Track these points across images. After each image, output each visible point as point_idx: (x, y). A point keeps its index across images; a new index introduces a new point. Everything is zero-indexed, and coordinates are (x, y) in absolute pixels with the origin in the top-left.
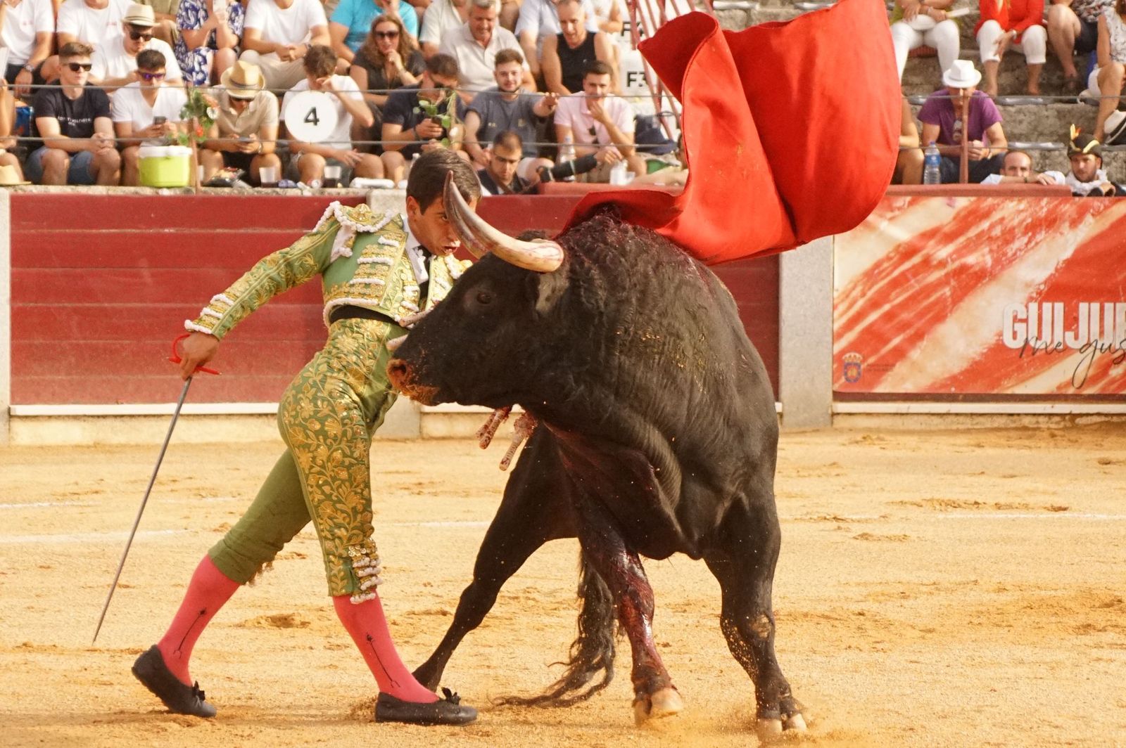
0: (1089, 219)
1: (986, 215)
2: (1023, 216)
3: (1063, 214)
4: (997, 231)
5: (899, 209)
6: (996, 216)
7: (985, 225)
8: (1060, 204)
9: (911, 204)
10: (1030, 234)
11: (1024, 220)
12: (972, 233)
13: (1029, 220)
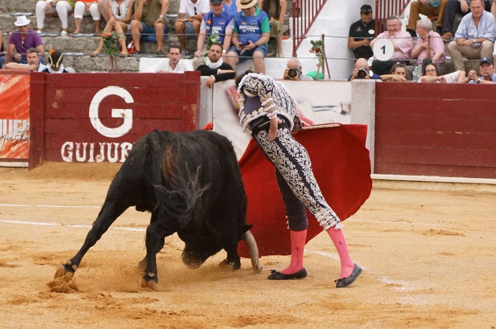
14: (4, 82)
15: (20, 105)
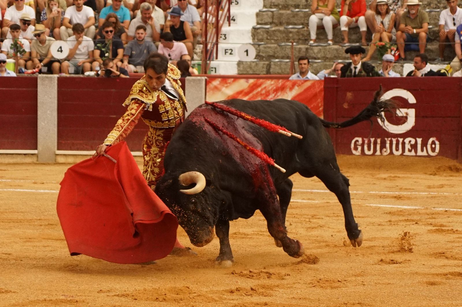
0: (296, 88)
1: (260, 85)
2: (273, 86)
3: (287, 86)
4: (263, 92)
5: (229, 83)
6: (263, 86)
7: (259, 89)
8: (286, 82)
9: (234, 81)
10: (275, 93)
11: (272, 88)
12: (255, 92)
13: (275, 88)
14: (298, 86)
15: (312, 106)
